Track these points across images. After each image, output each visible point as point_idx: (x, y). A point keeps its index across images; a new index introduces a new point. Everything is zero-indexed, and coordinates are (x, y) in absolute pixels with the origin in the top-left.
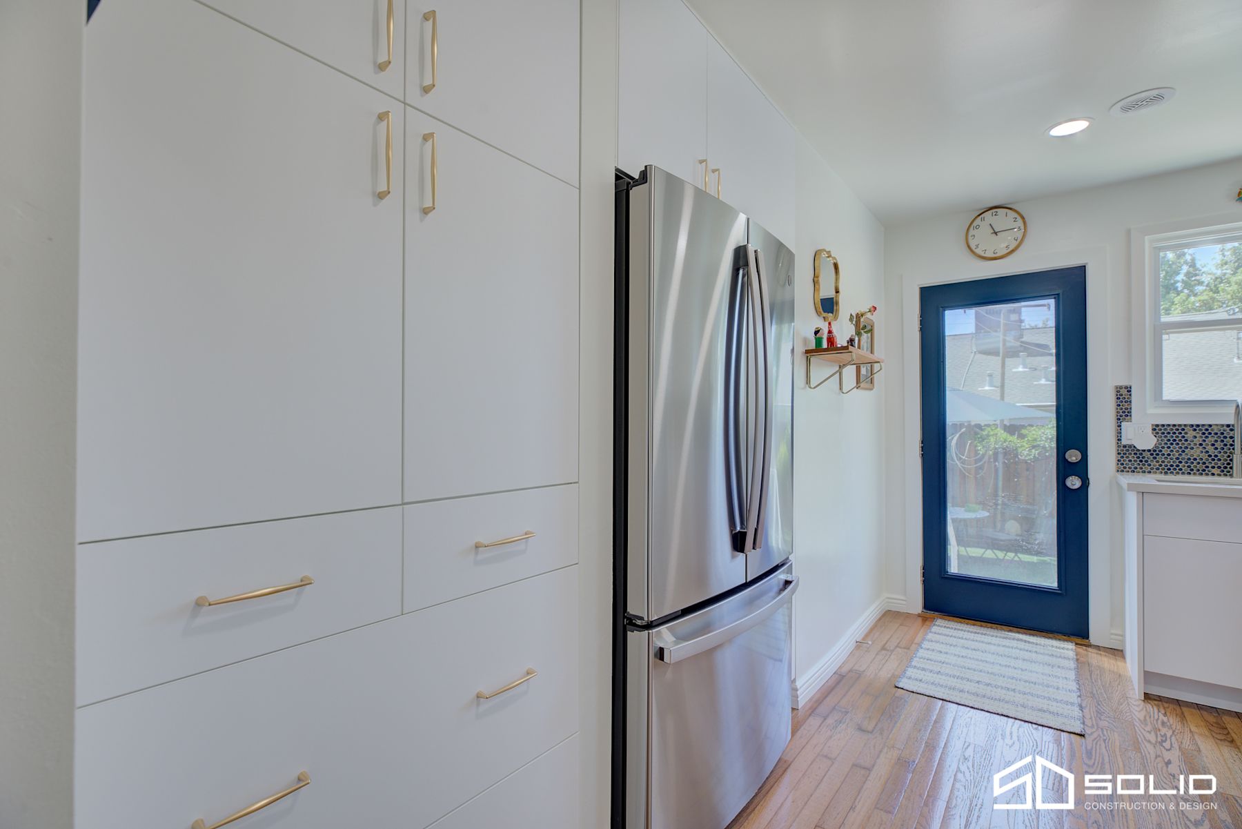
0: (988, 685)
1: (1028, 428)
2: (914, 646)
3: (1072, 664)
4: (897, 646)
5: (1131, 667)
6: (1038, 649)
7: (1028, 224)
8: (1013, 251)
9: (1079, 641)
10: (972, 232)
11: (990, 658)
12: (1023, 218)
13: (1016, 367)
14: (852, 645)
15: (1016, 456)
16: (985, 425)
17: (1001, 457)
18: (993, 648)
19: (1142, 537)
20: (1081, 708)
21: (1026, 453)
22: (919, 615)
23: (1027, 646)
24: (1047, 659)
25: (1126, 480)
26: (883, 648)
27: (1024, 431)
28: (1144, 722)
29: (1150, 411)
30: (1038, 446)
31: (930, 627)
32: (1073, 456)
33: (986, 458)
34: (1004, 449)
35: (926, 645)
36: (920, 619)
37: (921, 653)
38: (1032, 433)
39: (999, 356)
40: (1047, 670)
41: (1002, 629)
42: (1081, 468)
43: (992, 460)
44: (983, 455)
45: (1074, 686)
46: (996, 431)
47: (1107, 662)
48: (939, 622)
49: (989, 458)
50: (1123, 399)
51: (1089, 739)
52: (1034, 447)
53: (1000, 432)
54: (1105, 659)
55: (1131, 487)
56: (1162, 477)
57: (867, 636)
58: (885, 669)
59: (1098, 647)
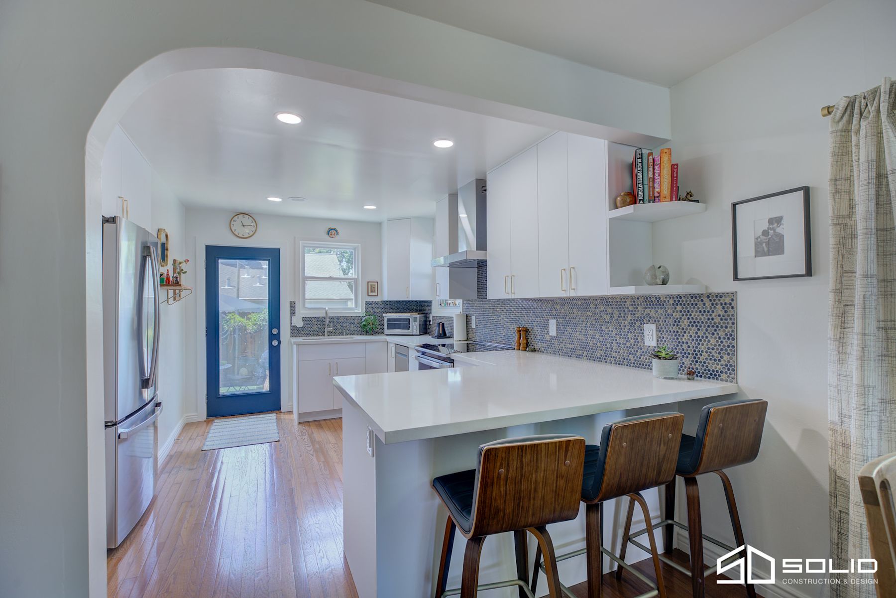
0: (243, 437)
1: (252, 314)
2: (206, 434)
3: (275, 421)
4: (197, 436)
5: (295, 416)
6: (261, 419)
7: (258, 226)
8: (251, 236)
9: (277, 412)
10: (232, 223)
11: (242, 428)
12: (255, 222)
13: (244, 275)
14: (173, 442)
15: (246, 330)
16: (229, 313)
17: (237, 331)
18: (243, 424)
19: (298, 361)
20: (278, 433)
21: (250, 328)
22: (205, 421)
23: (257, 419)
24: (266, 421)
25: (294, 340)
26: (190, 439)
27: (249, 316)
28: (298, 431)
29: (301, 312)
30: (257, 324)
31: (212, 424)
32: (275, 331)
33: (229, 333)
34: (239, 326)
35: (211, 431)
36: (205, 423)
37: (210, 435)
38: (253, 317)
39: (236, 267)
40: (266, 425)
41: (246, 416)
42: (277, 337)
43: (232, 333)
44: (228, 331)
45: (276, 427)
46: (234, 316)
47: (287, 417)
48: (216, 421)
49: (231, 332)
50: (293, 305)
51: (281, 442)
52: (255, 325)
53: (237, 316)
54: (286, 416)
55: (295, 343)
56: (305, 338)
57: (179, 437)
58: (195, 446)
59: (284, 412)
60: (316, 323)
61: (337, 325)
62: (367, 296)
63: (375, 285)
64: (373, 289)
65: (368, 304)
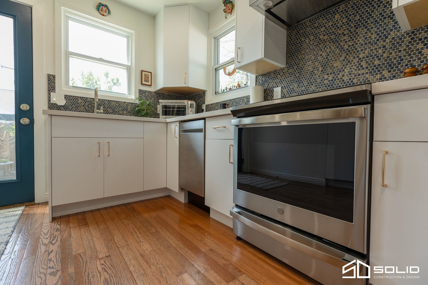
9: (29, 204)
29: (63, 89)
32: (25, 107)
47: (40, 209)
50: (51, 81)
59: (39, 204)
60: (82, 104)
61: (108, 109)
62: (140, 85)
63: (149, 75)
64: (147, 79)
65: (141, 92)
